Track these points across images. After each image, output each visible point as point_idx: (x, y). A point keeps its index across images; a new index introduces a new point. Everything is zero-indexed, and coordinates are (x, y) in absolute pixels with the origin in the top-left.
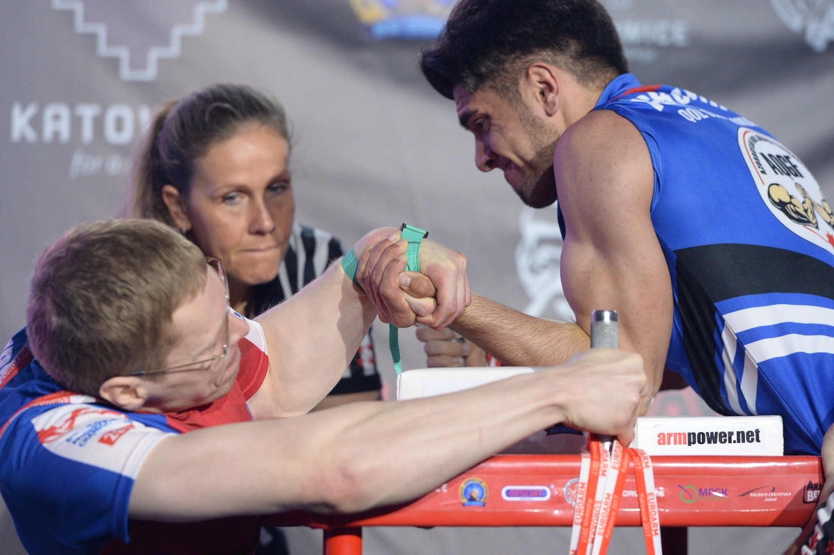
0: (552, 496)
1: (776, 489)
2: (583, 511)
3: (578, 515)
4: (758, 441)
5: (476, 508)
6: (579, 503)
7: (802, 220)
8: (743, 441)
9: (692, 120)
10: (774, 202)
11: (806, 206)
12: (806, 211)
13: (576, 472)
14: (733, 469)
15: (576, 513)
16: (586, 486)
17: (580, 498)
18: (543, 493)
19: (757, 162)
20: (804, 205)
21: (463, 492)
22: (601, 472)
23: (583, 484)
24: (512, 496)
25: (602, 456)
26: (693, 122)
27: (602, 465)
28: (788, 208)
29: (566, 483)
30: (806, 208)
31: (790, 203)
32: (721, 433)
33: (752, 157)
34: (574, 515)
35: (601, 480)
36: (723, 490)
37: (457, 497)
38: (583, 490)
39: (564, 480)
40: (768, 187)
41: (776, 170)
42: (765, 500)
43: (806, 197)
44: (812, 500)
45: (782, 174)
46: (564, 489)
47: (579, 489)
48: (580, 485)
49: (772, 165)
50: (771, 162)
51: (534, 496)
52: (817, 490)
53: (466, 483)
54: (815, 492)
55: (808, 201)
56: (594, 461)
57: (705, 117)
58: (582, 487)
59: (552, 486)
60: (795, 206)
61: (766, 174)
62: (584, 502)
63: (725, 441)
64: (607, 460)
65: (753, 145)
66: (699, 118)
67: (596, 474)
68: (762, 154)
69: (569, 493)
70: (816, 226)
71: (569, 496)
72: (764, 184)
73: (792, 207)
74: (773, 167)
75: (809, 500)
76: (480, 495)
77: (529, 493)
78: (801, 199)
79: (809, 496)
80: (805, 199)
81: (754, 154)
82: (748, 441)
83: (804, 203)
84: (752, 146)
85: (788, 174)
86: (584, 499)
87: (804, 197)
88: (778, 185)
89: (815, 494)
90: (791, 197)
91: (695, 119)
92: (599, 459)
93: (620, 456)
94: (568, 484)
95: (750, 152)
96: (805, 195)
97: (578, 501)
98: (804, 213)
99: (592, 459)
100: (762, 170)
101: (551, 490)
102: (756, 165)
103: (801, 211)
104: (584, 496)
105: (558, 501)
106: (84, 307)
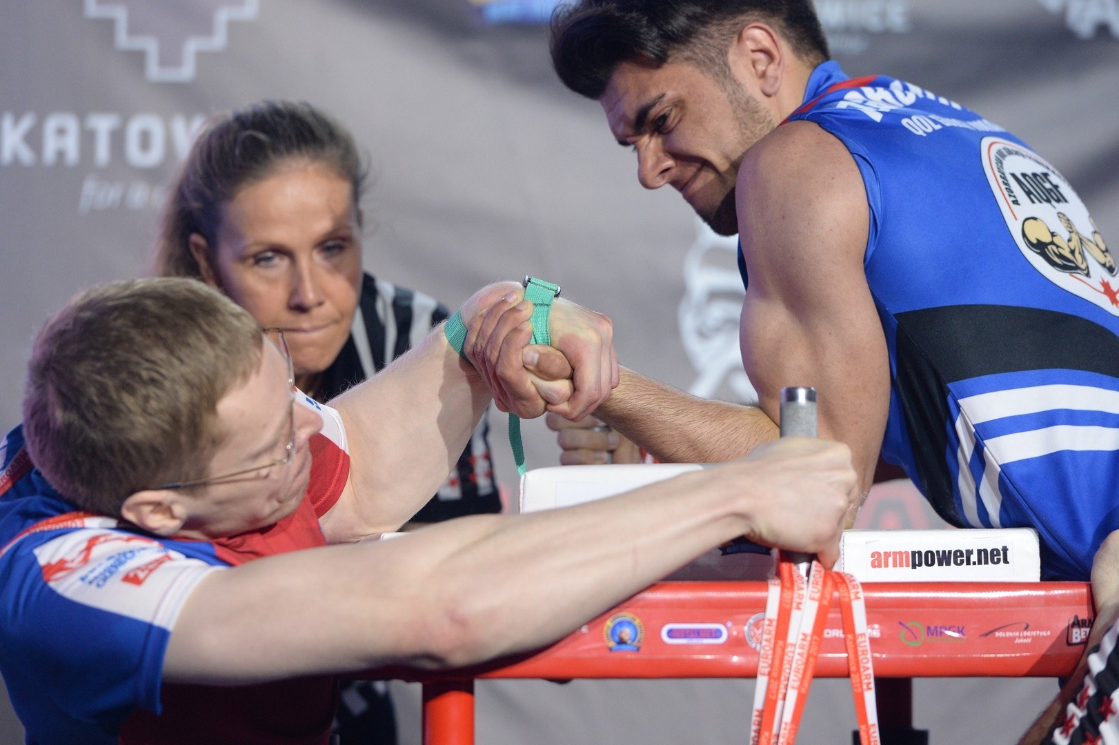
0: (729, 637)
1: (1029, 627)
2: (770, 657)
3: (763, 662)
4: (1006, 561)
5: (627, 653)
6: (767, 646)
7: (1067, 266)
8: (986, 563)
9: (920, 133)
10: (1031, 245)
11: (1072, 245)
12: (1072, 252)
13: (761, 605)
14: (972, 600)
15: (761, 660)
16: (775, 624)
17: (766, 640)
18: (717, 634)
19: (1007, 189)
20: (1070, 243)
21: (609, 632)
22: (794, 605)
23: (770, 621)
24: (676, 637)
25: (796, 584)
26: (921, 136)
27: (796, 596)
28: (1048, 250)
29: (748, 619)
30: (1073, 248)
31: (1052, 243)
32: (956, 552)
33: (1000, 180)
34: (758, 663)
35: (795, 615)
36: (958, 628)
37: (601, 640)
38: (771, 628)
39: (745, 616)
40: (1022, 223)
41: (1032, 197)
42: (1016, 641)
43: (1072, 232)
44: (1078, 640)
45: (1040, 202)
46: (746, 628)
47: (766, 627)
48: (767, 622)
49: (1027, 190)
50: (1025, 185)
51: (706, 637)
52: (1086, 627)
53: (614, 620)
54: (1083, 630)
55: (1075, 238)
56: (786, 590)
57: (938, 127)
58: (769, 625)
59: (729, 624)
60: (1058, 247)
61: (1019, 204)
62: (772, 645)
63: (962, 562)
64: (802, 589)
65: (1001, 164)
66: (930, 130)
67: (788, 607)
68: (1013, 175)
69: (752, 633)
70: (1086, 272)
71: (752, 637)
72: (1016, 219)
73: (1054, 248)
74: (1029, 193)
75: (1075, 641)
76: (633, 637)
77: (698, 634)
78: (1066, 235)
79: (1074, 635)
80: (1072, 234)
81: (1004, 177)
82: (993, 562)
83: (1069, 240)
84: (999, 164)
85: (1048, 201)
86: (773, 641)
87: (1070, 232)
88: (1035, 219)
89: (1083, 633)
90: (1053, 234)
91: (925, 132)
92: (792, 588)
93: (821, 583)
94: (751, 621)
95: (998, 174)
96: (1071, 228)
97: (764, 643)
98: (1070, 256)
99: (783, 587)
100: (1014, 199)
101: (729, 630)
102: (1006, 193)
103: (1067, 253)
104: (772, 637)
105: (737, 644)
106: (98, 397)
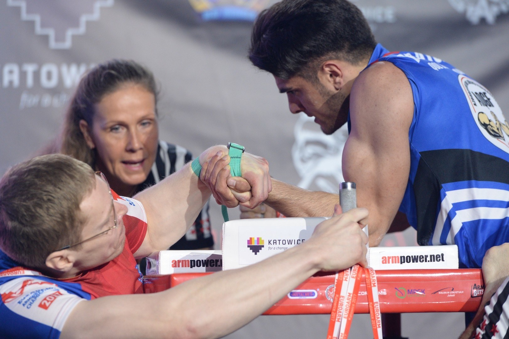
0: (318, 295)
1: (454, 289)
4: (443, 260)
7: (496, 135)
8: (434, 261)
10: (482, 124)
12: (498, 129)
13: (332, 281)
14: (428, 277)
18: (312, 294)
19: (471, 98)
20: (497, 126)
24: (294, 296)
26: (436, 70)
28: (488, 127)
31: (489, 124)
32: (420, 256)
36: (422, 290)
39: (324, 286)
40: (478, 114)
41: (481, 103)
42: (448, 296)
44: (476, 295)
45: (484, 106)
46: (326, 291)
51: (307, 296)
54: (478, 290)
55: (498, 123)
59: (318, 290)
60: (492, 127)
61: (476, 106)
63: (423, 261)
64: (348, 272)
65: (467, 87)
69: (329, 294)
70: (503, 138)
71: (329, 296)
72: (475, 112)
73: (490, 127)
74: (479, 101)
75: (474, 295)
77: (304, 294)
78: (495, 122)
79: (474, 293)
80: (497, 121)
82: (437, 261)
83: (496, 124)
88: (483, 113)
89: (478, 292)
90: (490, 121)
91: (438, 69)
94: (328, 288)
96: (496, 119)
98: (497, 131)
100: (474, 103)
101: (318, 292)
102: (471, 100)
103: (495, 130)
105: (322, 298)
106: (26, 212)
